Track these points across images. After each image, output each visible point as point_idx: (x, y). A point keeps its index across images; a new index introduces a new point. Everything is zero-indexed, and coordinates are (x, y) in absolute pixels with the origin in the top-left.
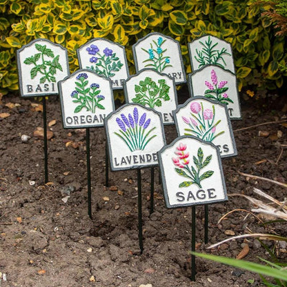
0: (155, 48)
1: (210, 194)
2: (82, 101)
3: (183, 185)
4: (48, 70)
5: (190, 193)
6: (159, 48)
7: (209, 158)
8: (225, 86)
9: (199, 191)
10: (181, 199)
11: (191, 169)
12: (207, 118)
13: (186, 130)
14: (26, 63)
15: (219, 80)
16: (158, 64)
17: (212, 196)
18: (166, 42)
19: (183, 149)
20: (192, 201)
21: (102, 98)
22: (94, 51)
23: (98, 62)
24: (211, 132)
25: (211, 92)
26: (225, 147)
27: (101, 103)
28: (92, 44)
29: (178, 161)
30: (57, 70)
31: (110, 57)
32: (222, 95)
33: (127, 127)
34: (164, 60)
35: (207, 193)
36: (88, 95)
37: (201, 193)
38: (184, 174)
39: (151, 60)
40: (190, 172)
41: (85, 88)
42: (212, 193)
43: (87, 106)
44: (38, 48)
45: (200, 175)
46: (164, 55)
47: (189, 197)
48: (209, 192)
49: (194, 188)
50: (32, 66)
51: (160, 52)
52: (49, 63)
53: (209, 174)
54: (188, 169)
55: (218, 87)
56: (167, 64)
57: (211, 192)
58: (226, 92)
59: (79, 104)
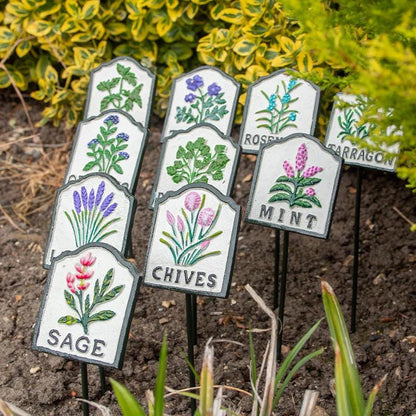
0: (282, 93)
1: (96, 348)
2: (98, 156)
3: (64, 320)
4: (123, 103)
5: (69, 336)
6: (287, 95)
7: (118, 290)
8: (317, 176)
9: (82, 338)
10: (53, 341)
11: (84, 298)
12: (202, 223)
13: (164, 233)
14: (99, 89)
15: (309, 164)
16: (276, 120)
17: (97, 352)
18: (301, 86)
19: (87, 264)
20: (66, 350)
21: (125, 157)
22: (195, 84)
23: (195, 102)
24: (198, 248)
25: (287, 181)
26: (212, 277)
27: (120, 163)
28: (197, 73)
29: (73, 281)
30: (135, 105)
31: (214, 97)
32: (305, 190)
33: (82, 208)
34: (288, 115)
35: (91, 346)
36: (109, 148)
37: (84, 342)
38: (72, 304)
39: (268, 111)
40: (81, 303)
41: (110, 138)
42: (99, 348)
43: (102, 164)
44: (120, 69)
45: (92, 313)
46: (292, 107)
47: (64, 343)
48: (95, 345)
49: (77, 331)
50: (106, 94)
51: (287, 101)
52: (127, 94)
53: (108, 315)
54: (80, 296)
55: (302, 174)
56: (290, 122)
57: (99, 345)
58: (315, 187)
59: (93, 159)
